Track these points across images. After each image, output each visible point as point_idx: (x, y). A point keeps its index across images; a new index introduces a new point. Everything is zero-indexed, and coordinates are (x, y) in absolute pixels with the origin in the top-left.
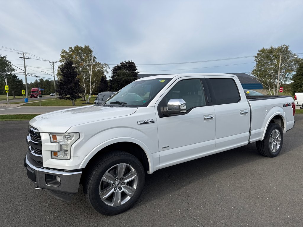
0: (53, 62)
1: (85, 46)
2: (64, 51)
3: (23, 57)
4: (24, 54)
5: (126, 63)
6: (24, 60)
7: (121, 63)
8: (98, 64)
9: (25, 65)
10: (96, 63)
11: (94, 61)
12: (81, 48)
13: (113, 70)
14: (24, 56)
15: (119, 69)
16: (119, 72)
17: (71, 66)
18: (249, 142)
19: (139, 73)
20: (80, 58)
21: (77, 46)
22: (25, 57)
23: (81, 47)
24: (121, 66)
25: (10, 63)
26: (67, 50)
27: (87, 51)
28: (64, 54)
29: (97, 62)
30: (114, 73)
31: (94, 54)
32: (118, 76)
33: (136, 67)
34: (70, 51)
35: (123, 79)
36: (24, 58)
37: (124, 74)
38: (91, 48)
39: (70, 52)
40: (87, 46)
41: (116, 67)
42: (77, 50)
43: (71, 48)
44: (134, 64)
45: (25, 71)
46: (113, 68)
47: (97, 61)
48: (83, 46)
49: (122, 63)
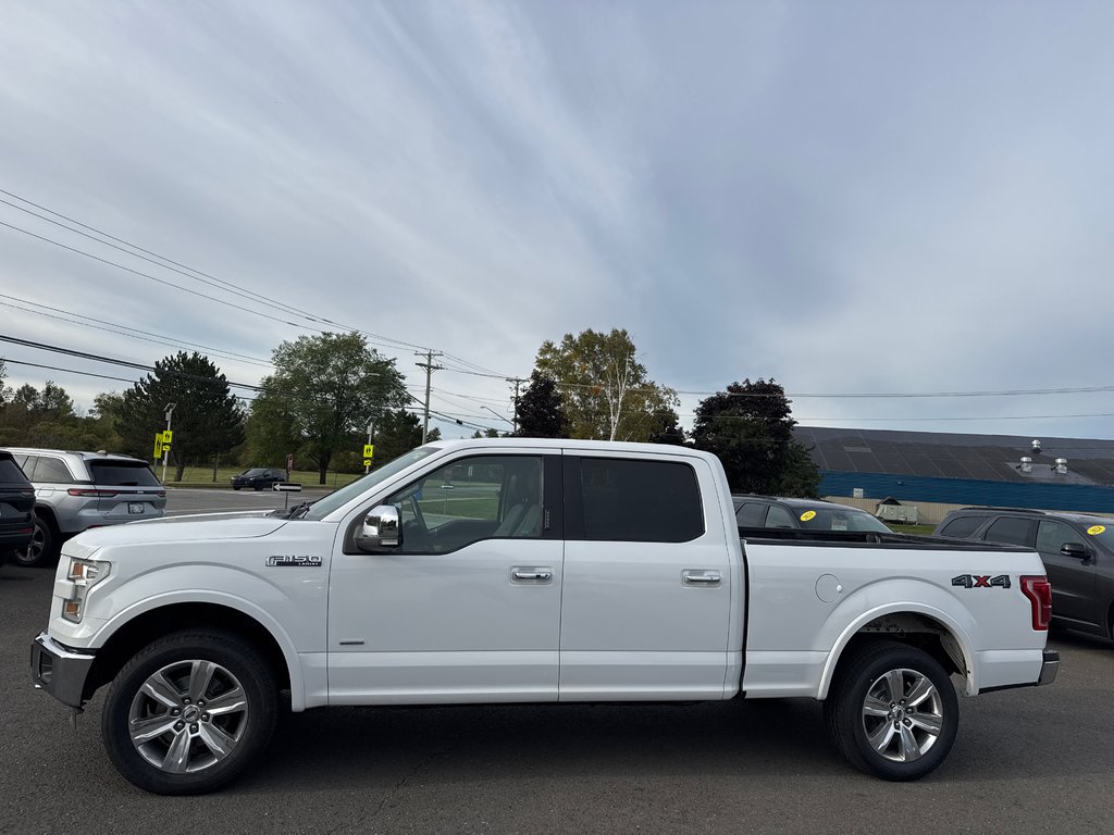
0: (518, 381)
1: (615, 333)
2: (548, 348)
3: (426, 362)
4: (429, 355)
5: (749, 386)
6: (429, 373)
7: (729, 389)
8: (649, 390)
9: (428, 387)
10: (644, 385)
11: (637, 379)
12: (600, 339)
13: (701, 409)
14: (429, 361)
15: (722, 408)
16: (718, 417)
17: (547, 393)
18: (741, 693)
19: (795, 425)
20: (597, 369)
21: (590, 332)
22: (433, 363)
23: (602, 335)
24: (731, 397)
25: (403, 378)
26: (558, 345)
27: (619, 346)
28: (548, 357)
29: (648, 381)
30: (701, 420)
31: (638, 358)
32: (717, 430)
33: (785, 401)
34: (567, 348)
35: (734, 443)
36: (429, 367)
37: (736, 426)
38: (633, 338)
39: (564, 351)
40: (620, 330)
41: (712, 399)
42: (588, 345)
43: (569, 337)
44: (782, 392)
45: (427, 405)
46: (701, 403)
47: (647, 379)
48: (608, 333)
49: (734, 389)
